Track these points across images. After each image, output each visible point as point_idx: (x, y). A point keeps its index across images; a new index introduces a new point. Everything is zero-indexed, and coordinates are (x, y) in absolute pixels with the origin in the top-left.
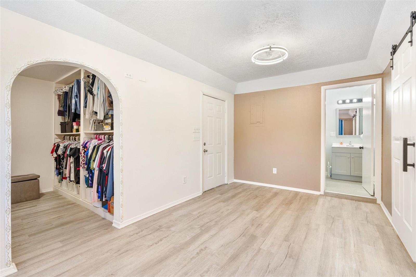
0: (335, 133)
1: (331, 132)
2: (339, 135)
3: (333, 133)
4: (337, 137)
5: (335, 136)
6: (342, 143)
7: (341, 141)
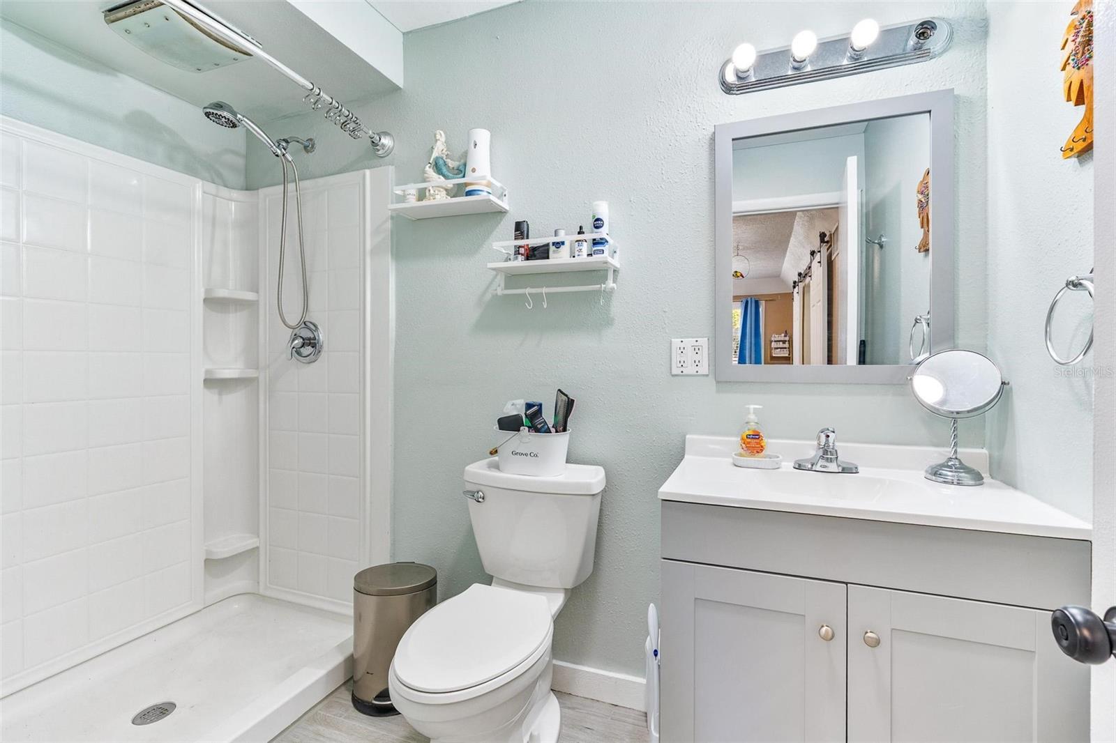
0: (703, 342)
1: (676, 342)
2: (742, 360)
3: (689, 342)
4: (718, 382)
5: (704, 369)
6: (756, 436)
7: (752, 417)
